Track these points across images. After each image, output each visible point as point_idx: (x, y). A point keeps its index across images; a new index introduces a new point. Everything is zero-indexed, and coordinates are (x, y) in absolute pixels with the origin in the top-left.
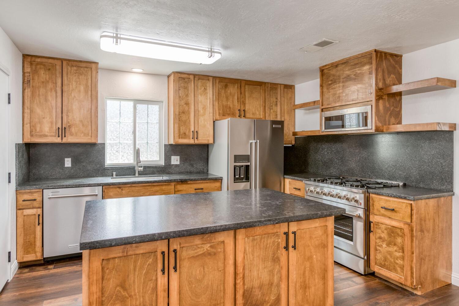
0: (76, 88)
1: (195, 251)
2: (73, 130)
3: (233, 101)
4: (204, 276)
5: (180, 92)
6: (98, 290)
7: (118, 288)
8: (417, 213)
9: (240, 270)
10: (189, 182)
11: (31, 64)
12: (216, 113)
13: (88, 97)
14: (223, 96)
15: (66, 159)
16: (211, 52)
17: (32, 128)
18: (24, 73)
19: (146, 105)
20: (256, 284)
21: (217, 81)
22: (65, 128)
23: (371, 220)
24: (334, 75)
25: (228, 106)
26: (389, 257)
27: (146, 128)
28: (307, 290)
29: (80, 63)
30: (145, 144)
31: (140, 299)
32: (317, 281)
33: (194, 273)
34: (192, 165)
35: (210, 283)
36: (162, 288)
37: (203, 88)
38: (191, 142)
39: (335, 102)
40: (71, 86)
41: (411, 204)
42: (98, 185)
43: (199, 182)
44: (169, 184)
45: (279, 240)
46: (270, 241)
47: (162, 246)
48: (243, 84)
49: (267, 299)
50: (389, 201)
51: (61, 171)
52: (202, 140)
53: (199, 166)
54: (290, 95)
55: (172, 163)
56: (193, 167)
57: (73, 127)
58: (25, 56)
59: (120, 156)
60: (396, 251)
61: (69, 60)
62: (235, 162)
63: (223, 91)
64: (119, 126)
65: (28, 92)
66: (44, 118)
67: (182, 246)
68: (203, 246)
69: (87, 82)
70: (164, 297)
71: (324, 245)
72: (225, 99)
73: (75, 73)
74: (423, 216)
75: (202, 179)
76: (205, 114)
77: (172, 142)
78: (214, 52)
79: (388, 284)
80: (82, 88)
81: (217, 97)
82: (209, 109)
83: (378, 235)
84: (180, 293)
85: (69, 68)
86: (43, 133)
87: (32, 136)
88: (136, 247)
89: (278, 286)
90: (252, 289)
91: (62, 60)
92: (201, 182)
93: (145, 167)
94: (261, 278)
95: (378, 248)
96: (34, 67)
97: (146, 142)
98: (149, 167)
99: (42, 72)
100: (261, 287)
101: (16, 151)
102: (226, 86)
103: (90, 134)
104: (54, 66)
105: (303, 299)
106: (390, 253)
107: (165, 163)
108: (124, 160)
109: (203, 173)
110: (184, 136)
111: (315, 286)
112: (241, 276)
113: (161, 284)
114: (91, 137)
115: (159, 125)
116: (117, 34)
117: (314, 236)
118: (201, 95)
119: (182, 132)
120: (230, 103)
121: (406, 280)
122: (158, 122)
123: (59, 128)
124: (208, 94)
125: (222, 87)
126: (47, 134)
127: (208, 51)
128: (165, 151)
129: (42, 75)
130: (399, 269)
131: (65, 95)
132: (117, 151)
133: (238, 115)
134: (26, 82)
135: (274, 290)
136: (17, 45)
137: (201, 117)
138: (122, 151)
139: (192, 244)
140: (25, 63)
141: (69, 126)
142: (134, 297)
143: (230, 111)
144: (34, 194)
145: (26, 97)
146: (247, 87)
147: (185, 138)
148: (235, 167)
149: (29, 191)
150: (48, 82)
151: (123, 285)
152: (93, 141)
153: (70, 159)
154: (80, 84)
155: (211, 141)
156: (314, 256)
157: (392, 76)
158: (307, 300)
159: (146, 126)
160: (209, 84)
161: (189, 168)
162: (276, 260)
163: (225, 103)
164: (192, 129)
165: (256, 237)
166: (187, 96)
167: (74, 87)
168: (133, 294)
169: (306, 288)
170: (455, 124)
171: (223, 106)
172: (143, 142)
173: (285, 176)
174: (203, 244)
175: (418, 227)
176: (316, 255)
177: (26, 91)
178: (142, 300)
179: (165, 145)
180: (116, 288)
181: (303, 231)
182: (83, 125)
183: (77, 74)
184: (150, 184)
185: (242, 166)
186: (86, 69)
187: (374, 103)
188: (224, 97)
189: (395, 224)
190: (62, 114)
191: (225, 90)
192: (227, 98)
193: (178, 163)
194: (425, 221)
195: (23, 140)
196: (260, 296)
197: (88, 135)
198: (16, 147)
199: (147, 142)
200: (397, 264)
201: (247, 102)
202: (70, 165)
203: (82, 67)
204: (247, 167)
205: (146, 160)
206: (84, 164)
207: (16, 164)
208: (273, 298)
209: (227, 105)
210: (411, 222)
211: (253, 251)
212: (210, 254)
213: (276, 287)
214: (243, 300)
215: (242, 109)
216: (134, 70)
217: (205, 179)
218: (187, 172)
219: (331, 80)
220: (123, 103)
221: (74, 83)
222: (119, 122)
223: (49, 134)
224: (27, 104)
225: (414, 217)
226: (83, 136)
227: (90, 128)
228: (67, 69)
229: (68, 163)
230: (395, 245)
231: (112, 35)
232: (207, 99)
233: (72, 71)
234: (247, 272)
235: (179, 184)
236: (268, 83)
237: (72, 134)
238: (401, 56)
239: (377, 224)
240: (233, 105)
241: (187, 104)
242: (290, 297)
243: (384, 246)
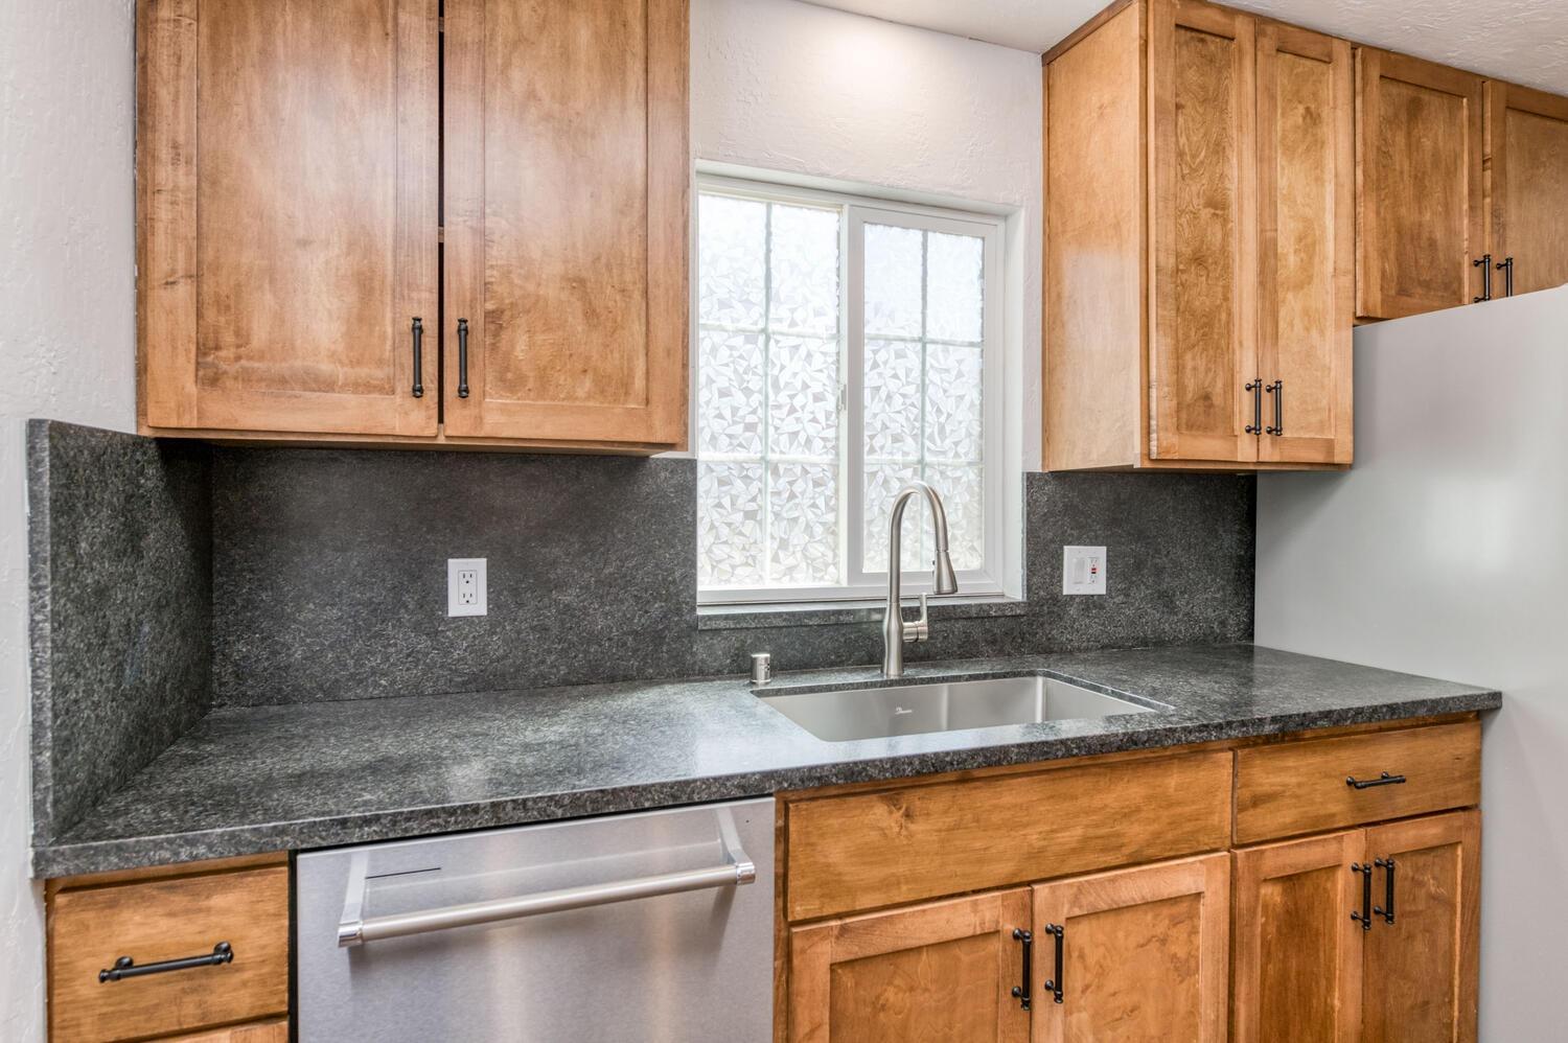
0: (541, 28)
2: (520, 345)
3: (1448, 208)
5: (1181, 120)
10: (1310, 734)
12: (1367, 274)
14: (1402, 173)
15: (455, 566)
17: (210, 315)
19: (916, 236)
21: (1375, 73)
22: (463, 331)
25: (1425, 235)
27: (916, 373)
34: (1166, 600)
37: (1301, 109)
38: (1245, 452)
48: (1494, 108)
51: (424, 643)
52: (1296, 443)
53: (1204, 603)
55: (1069, 588)
56: (1173, 611)
57: (522, 321)
59: (769, 546)
63: (1402, 141)
64: (757, 359)
72: (1407, 191)
76: (1310, 278)
81: (1372, 174)
86: (298, 363)
87: (211, 379)
102: (1414, 109)
103: (639, 383)
107: (1029, 589)
108: (791, 569)
109: (1223, 644)
114: (648, 401)
115: (983, 354)
118: (1292, 153)
119: (1191, 384)
122: (977, 339)
123: (418, 330)
124: (1329, 154)
125: (1396, 116)
126: (326, 368)
128: (1028, 516)
131: (461, 73)
132: (750, 515)
137: (1290, 296)
138: (777, 515)
141: (493, 317)
146: (1513, 120)
153: (483, 561)
159: (914, 360)
161: (1155, 620)
163: (1408, 215)
164: (1248, 376)
166: (1219, 150)
167: (526, 17)
172: (901, 457)
179: (1031, 479)
182: (591, 314)
188: (1406, 176)
190: (441, 223)
191: (1409, 134)
192: (1420, 187)
193: (1098, 586)
195: (141, 412)
197: (626, 386)
199: (921, 461)
201: (1513, 212)
202: (479, 607)
205: (916, 567)
206: (568, 597)
209: (1420, 225)
215: (1493, 254)
218: (1145, 642)
222: (764, 331)
223: (342, 373)
226: (589, 397)
227: (641, 341)
229: (468, 590)
232: (1319, 181)
237: (511, 382)
240: (1449, 230)
241: (1218, 205)
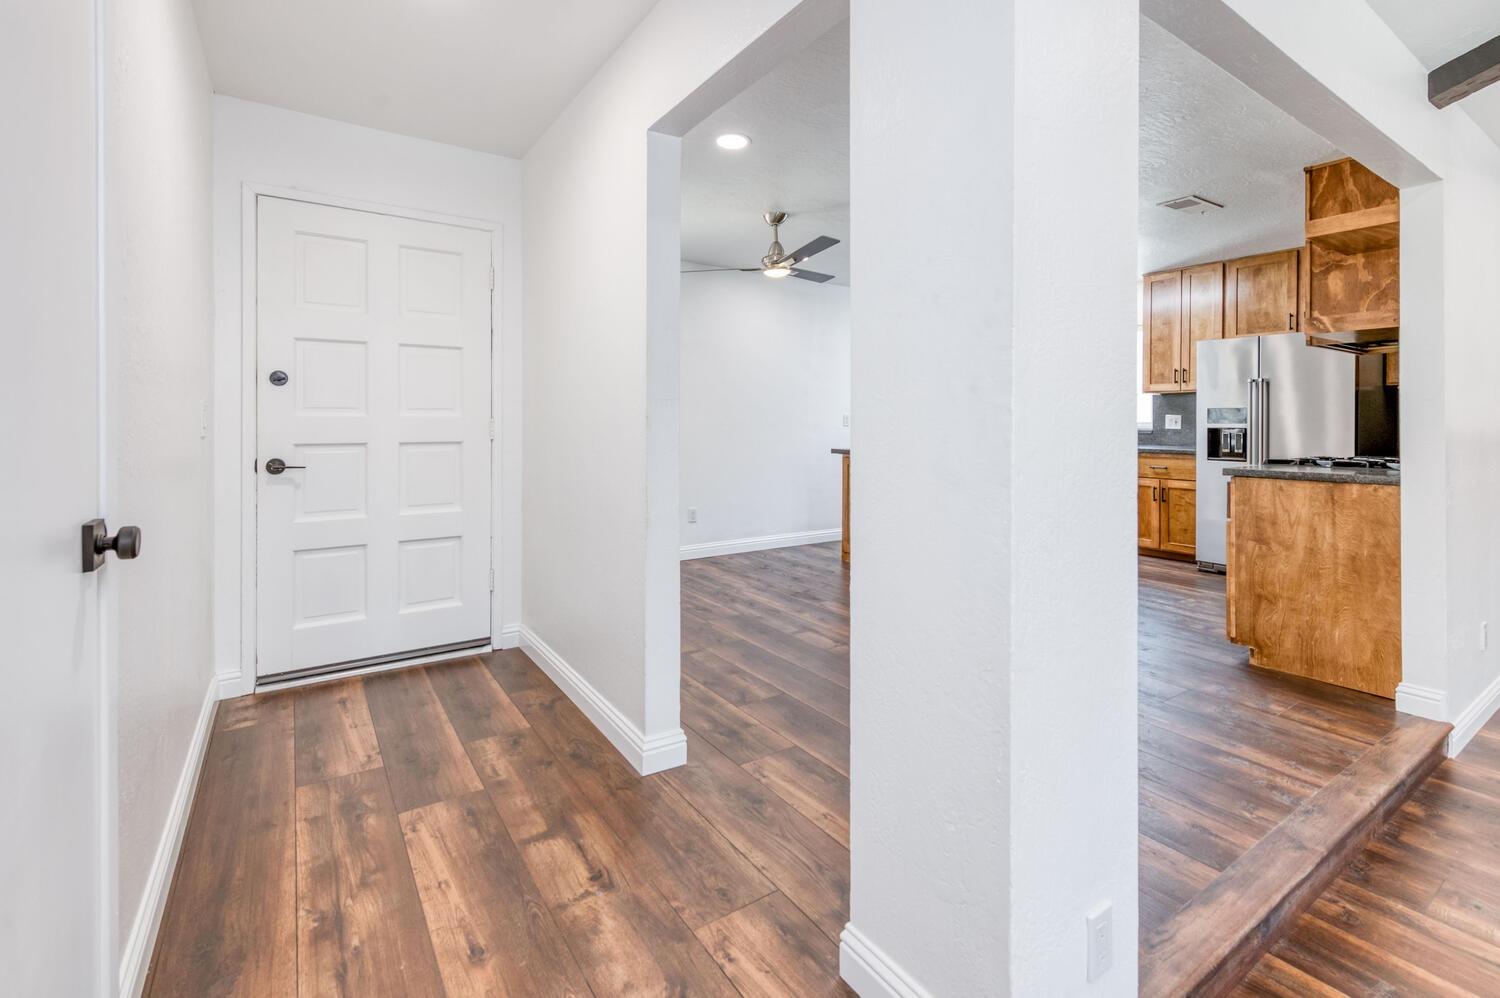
8: (1245, 501)
21: (1234, 269)
38: (1176, 388)
52: (1190, 385)
55: (1167, 427)
62: (1209, 421)
72: (1252, 300)
74: (1266, 512)
76: (1204, 336)
82: (1214, 326)
102: (1257, 271)
107: (1153, 427)
110: (1162, 378)
119: (1156, 371)
120: (1267, 305)
125: (1247, 278)
128: (1155, 405)
133: (1288, 326)
143: (1267, 320)
160: (1216, 279)
163: (1254, 307)
164: (1176, 366)
171: (1248, 315)
175: (1247, 532)
191: (1254, 281)
193: (1178, 427)
215: (1302, 310)
240: (1277, 307)
241: (1167, 323)
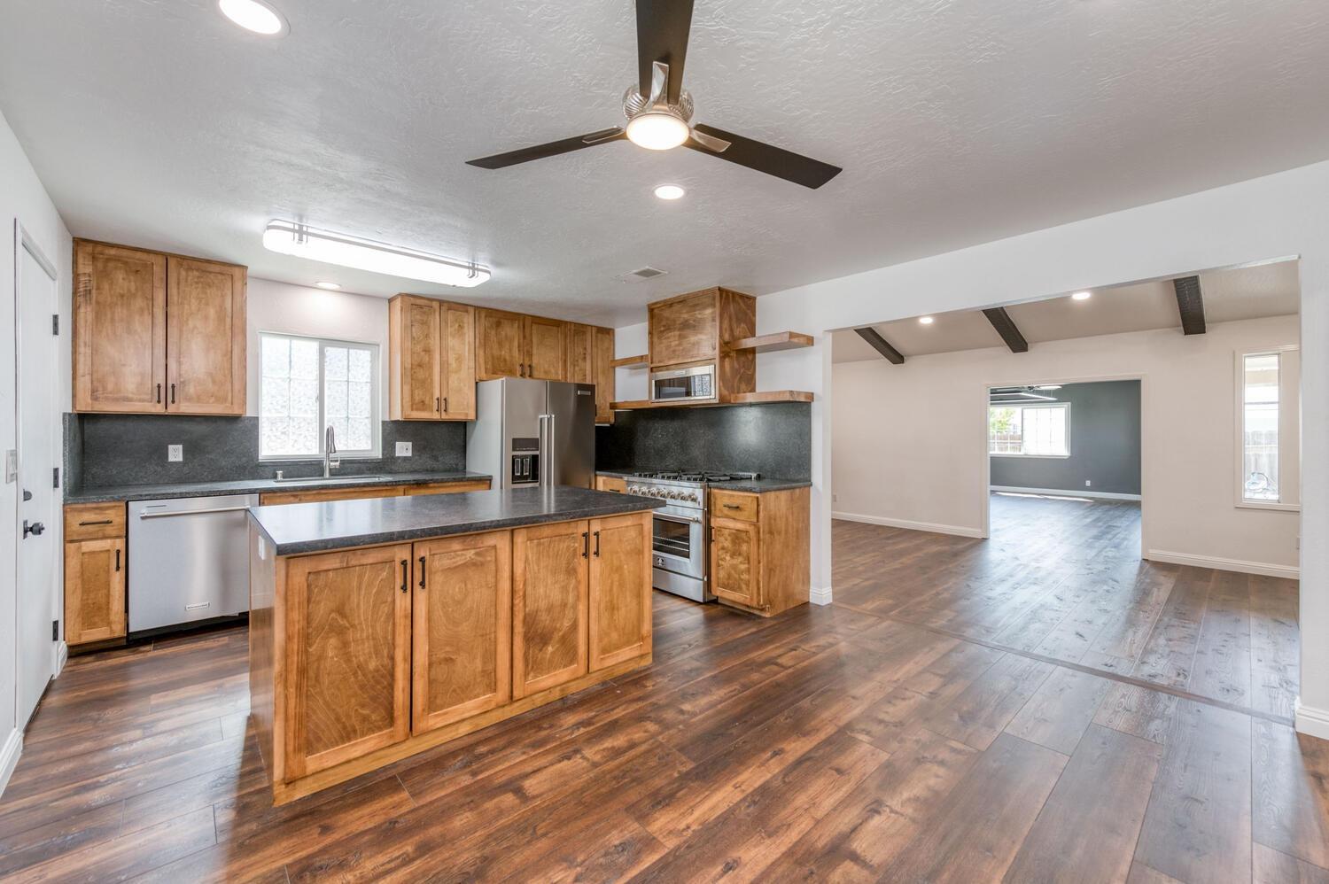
0: (199, 310)
1: (453, 560)
2: (191, 390)
3: (510, 350)
4: (466, 596)
5: (414, 329)
6: (301, 618)
7: (333, 615)
8: (765, 508)
9: (519, 585)
10: (431, 485)
11: (93, 258)
12: (480, 368)
13: (225, 330)
14: (494, 341)
15: (170, 447)
16: (474, 269)
17: (95, 383)
18: (76, 276)
19: (346, 350)
20: (543, 604)
21: (483, 315)
22: (173, 386)
23: (712, 525)
24: (667, 319)
25: (502, 357)
26: (733, 572)
27: (345, 391)
28: (616, 612)
29: (205, 264)
30: (342, 420)
31: (368, 630)
32: (629, 599)
33: (451, 592)
34: (435, 458)
35: (475, 606)
36: (403, 613)
37: (457, 325)
38: (436, 416)
39: (669, 359)
40: (186, 307)
41: (757, 498)
42: (251, 492)
43: (450, 484)
44: (394, 489)
45: (576, 545)
46: (564, 545)
47: (402, 553)
48: (528, 323)
49: (558, 625)
50: (733, 496)
51: (159, 469)
52: (455, 413)
53: (450, 459)
54: (606, 345)
55: (398, 454)
56: (438, 461)
57: (192, 383)
58: (79, 243)
59: (291, 442)
60: (741, 563)
61: (184, 258)
62: (514, 449)
63: (493, 332)
64: (287, 386)
65: (86, 313)
66: (124, 365)
67: (432, 553)
68: (463, 552)
69: (223, 301)
70: (405, 626)
71: (639, 550)
72: (496, 346)
73: (197, 283)
74: (772, 513)
75: (455, 480)
76: (460, 370)
77: (398, 416)
78: (478, 270)
79: (731, 610)
80: (212, 312)
81: (482, 341)
82: (468, 363)
83: (721, 545)
84: (429, 620)
85: (183, 273)
86: (122, 395)
87: (95, 398)
88: (362, 554)
89: (575, 607)
90: (537, 612)
91: (167, 257)
92: (454, 484)
93: (343, 462)
94: (550, 596)
95: (720, 562)
96: (100, 265)
97: (345, 416)
98: (351, 462)
99: (120, 276)
100: (550, 609)
101: (64, 428)
102: (498, 324)
103: (230, 398)
104: (148, 267)
105: (609, 625)
106: (734, 567)
107: (383, 454)
108: (299, 449)
109: (457, 470)
110: (423, 405)
111: (626, 606)
112: (521, 593)
113: (401, 606)
114: (232, 404)
115: (372, 386)
116: (301, 226)
117: (625, 539)
118: (453, 336)
119: (417, 399)
120: (505, 353)
121: (752, 599)
122: (369, 380)
123: (159, 386)
124: (467, 336)
126: (130, 395)
127: (469, 268)
128: (383, 433)
129: (121, 280)
130: (744, 586)
131: (173, 323)
132: (283, 433)
133: (518, 373)
134: (79, 294)
135: (569, 613)
136: (66, 221)
137: (453, 374)
138: (294, 433)
139: (449, 550)
140: (80, 256)
141: (183, 383)
142: (358, 627)
143: (505, 365)
144: (107, 512)
145: (81, 323)
146: (534, 327)
147: (423, 410)
148: (514, 458)
149: (94, 505)
150: (134, 296)
151: (340, 611)
152: (236, 411)
153: (181, 446)
154: (207, 304)
155: (472, 416)
156: (625, 567)
157: (742, 325)
158: (615, 626)
159: (345, 387)
160: (468, 320)
161: (430, 463)
162: (571, 571)
163: (496, 352)
164: (437, 394)
165: (542, 540)
166: (427, 336)
167: (194, 308)
168: (356, 622)
169: (613, 609)
170: (813, 394)
171: (493, 357)
172: (338, 416)
173: (598, 473)
174: (464, 550)
175: (767, 528)
176: (627, 564)
177: (82, 310)
178: (370, 631)
179: (383, 422)
180: (330, 614)
181: (609, 532)
182: (214, 382)
183: (200, 285)
184: (357, 489)
185: (526, 456)
186: (220, 277)
187: (717, 361)
189: (740, 526)
190: (166, 359)
192: (500, 344)
193: (409, 454)
194: (775, 520)
195: (74, 406)
196: (548, 622)
197: (225, 400)
198: (64, 419)
199: (347, 417)
200: (742, 580)
201: (535, 351)
202: (180, 459)
203: (210, 272)
204: (535, 459)
205: (345, 448)
206: (212, 456)
207: (64, 453)
208: (567, 624)
209: (501, 355)
210: (758, 521)
211: (539, 559)
212: (474, 564)
213: (572, 610)
214: (523, 627)
215: (527, 363)
216: (320, 285)
217: (461, 480)
218: (427, 470)
219: (664, 326)
220: (296, 343)
221: (193, 301)
222: (289, 378)
223: (135, 397)
224: (84, 335)
225: (761, 514)
226: (213, 403)
227: (230, 388)
228: (179, 274)
229: (176, 454)
230: (740, 554)
231: (291, 226)
232: (464, 344)
233: (190, 278)
234: (529, 589)
235: (413, 488)
236: (571, 323)
237: (189, 399)
238: (754, 299)
239: (721, 529)
240: (512, 356)
241: (427, 351)
242: (592, 621)
243: (728, 558)
